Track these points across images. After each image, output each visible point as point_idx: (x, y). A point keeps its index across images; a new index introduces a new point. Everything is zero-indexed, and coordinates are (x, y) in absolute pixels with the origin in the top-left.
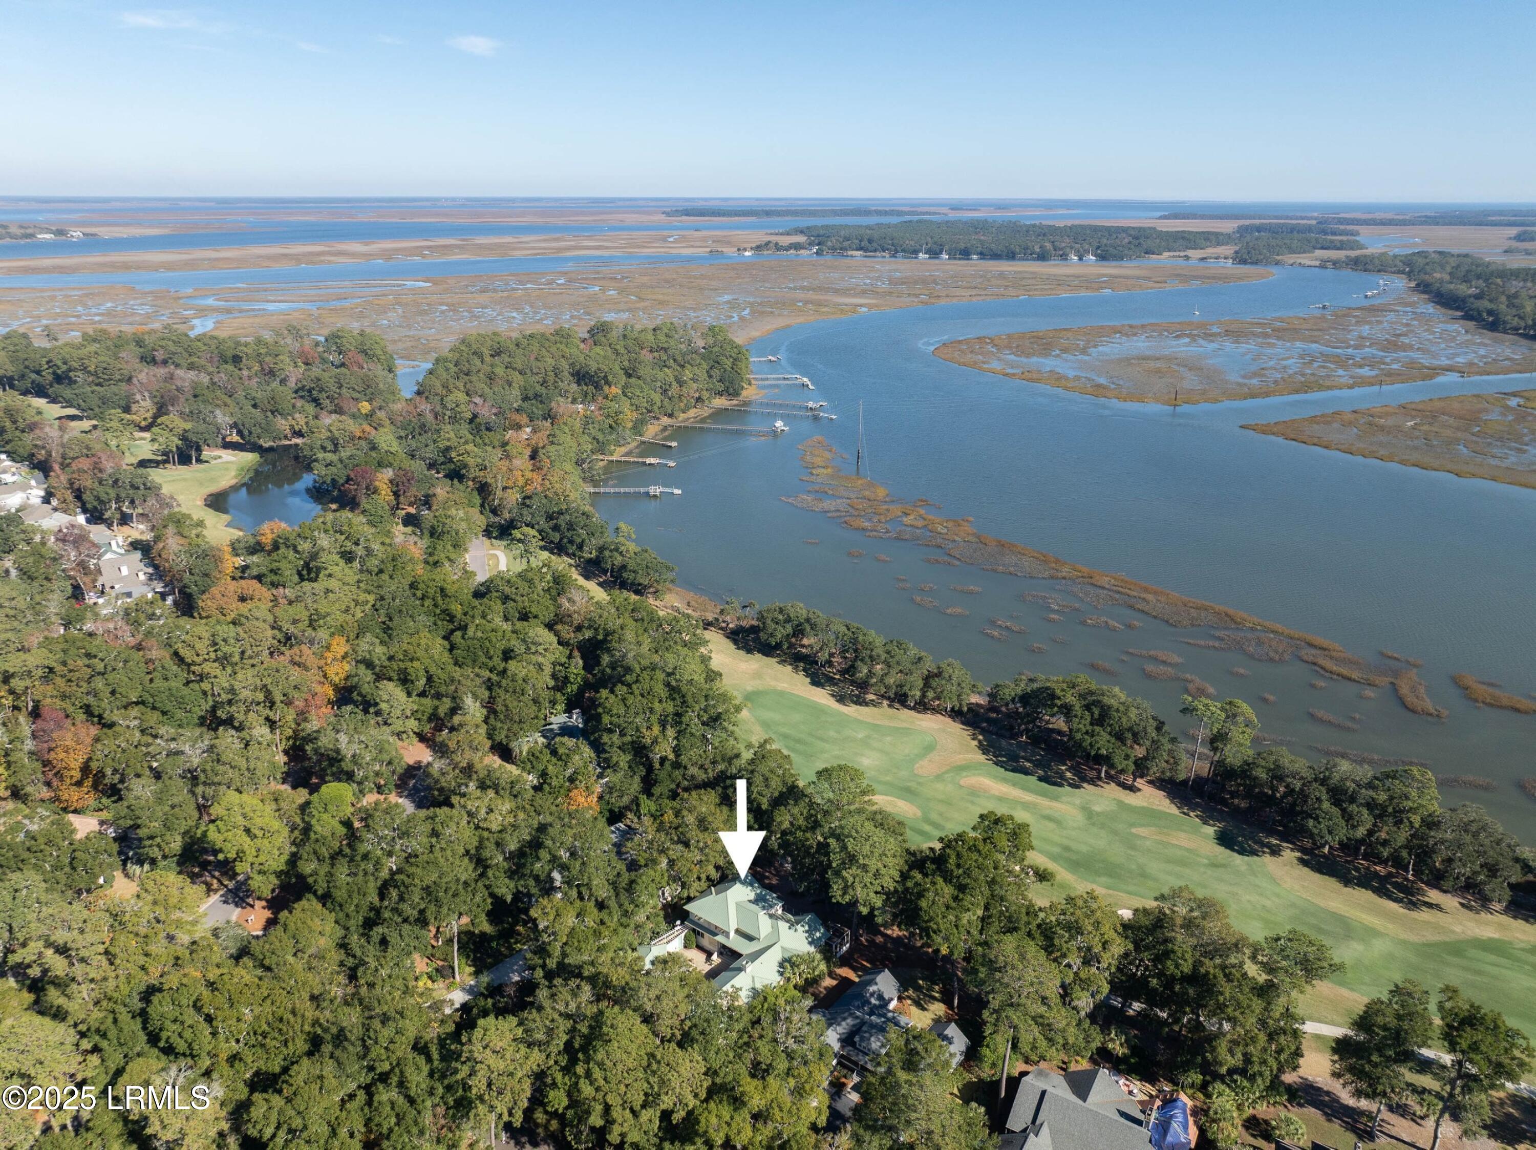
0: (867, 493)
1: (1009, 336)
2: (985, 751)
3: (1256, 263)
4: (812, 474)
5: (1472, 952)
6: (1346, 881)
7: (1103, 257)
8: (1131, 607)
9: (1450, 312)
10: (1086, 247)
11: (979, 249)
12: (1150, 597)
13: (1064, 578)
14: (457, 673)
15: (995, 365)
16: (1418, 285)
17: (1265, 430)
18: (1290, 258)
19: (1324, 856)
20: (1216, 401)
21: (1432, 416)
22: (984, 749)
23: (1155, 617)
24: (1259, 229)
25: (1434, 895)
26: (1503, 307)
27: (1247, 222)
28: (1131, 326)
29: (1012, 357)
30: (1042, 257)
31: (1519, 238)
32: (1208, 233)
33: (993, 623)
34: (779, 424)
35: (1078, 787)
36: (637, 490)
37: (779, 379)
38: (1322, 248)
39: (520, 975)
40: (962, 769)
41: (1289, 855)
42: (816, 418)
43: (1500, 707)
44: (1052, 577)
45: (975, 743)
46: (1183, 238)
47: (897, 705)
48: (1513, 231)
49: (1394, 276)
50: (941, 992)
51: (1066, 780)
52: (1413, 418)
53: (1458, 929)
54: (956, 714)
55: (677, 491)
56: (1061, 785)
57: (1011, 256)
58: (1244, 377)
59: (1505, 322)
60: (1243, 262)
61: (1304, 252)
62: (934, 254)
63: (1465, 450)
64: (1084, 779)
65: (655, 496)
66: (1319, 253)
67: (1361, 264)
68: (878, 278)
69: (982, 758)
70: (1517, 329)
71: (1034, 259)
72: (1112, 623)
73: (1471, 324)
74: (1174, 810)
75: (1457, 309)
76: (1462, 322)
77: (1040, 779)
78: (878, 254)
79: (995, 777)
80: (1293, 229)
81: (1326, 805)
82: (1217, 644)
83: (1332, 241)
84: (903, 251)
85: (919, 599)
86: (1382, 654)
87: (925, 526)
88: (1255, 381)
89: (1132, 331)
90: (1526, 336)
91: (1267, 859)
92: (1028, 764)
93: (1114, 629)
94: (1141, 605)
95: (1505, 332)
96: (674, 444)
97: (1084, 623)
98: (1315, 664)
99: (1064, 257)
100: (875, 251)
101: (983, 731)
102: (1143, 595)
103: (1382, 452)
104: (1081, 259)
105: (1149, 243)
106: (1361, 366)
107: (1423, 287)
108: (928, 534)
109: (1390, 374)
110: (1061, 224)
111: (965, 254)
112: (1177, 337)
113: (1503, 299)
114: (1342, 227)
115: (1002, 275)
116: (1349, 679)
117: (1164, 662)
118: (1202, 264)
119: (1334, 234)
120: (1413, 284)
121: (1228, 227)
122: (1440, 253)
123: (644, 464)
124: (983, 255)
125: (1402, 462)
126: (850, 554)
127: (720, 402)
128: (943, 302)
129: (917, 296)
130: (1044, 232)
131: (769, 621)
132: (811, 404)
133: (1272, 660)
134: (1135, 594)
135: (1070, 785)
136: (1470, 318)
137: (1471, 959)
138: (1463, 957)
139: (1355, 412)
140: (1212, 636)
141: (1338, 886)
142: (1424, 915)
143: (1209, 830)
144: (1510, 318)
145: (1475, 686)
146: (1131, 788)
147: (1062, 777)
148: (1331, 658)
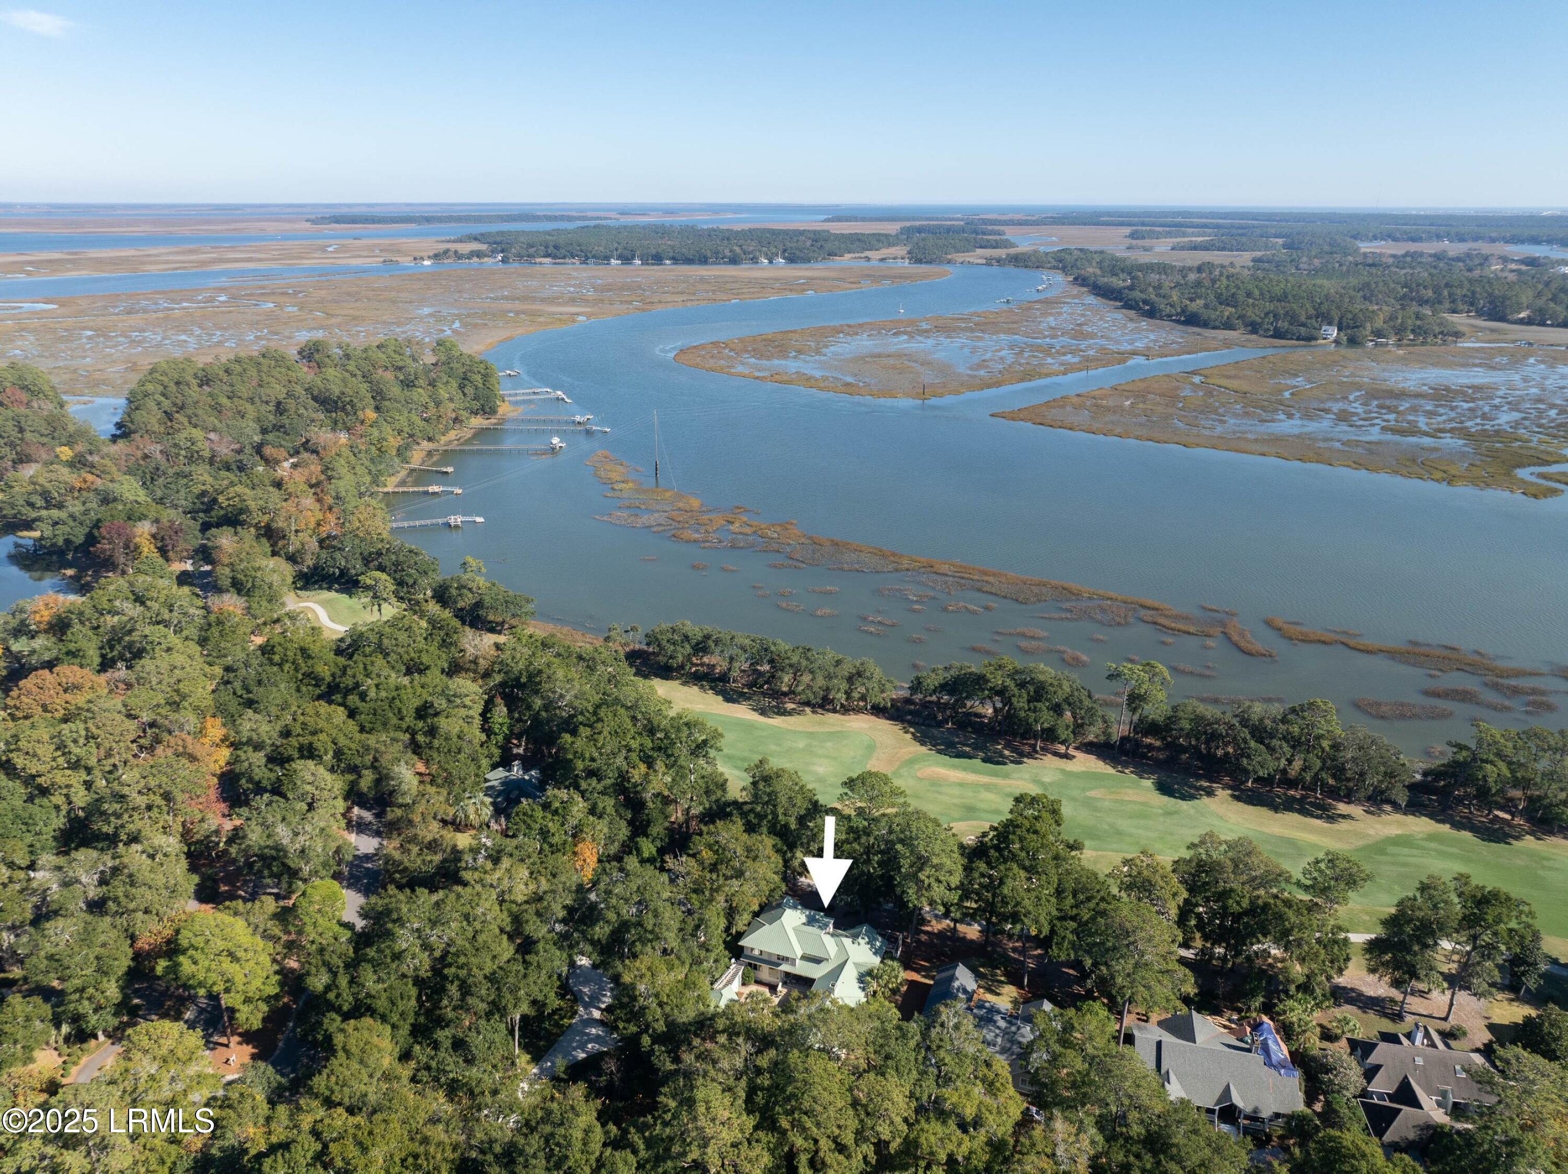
0: (681, 505)
1: (741, 340)
2: (923, 743)
3: (929, 262)
4: (613, 489)
5: (1391, 849)
6: (1276, 808)
7: (791, 260)
8: (979, 590)
9: (1111, 303)
10: (774, 250)
11: (671, 254)
12: (991, 579)
13: (908, 570)
14: (372, 740)
15: (740, 369)
16: (1076, 279)
17: (1013, 416)
18: (960, 257)
19: (1250, 790)
20: (958, 393)
21: (1141, 395)
22: (922, 740)
23: (1005, 597)
24: (920, 230)
25: (1342, 808)
26: (1153, 296)
27: (908, 224)
28: (849, 326)
29: (753, 360)
30: (734, 261)
31: (1133, 236)
32: (879, 235)
33: (864, 619)
34: (555, 440)
35: (1020, 763)
36: (434, 521)
37: (529, 394)
38: (981, 247)
39: (583, 1051)
40: (911, 762)
41: (1223, 794)
42: (588, 432)
43: (1311, 642)
44: (897, 570)
45: (909, 736)
46: (859, 240)
47: (820, 711)
48: (1127, 230)
49: (1052, 272)
50: (1004, 975)
51: (1007, 758)
52: (1128, 398)
53: (1372, 832)
54: (878, 711)
55: (480, 519)
56: (1005, 764)
57: (703, 260)
58: (971, 369)
59: (1161, 311)
60: (919, 261)
61: (968, 251)
62: (627, 259)
63: (1180, 424)
64: (1022, 754)
65: (457, 527)
66: (979, 251)
67: (1018, 260)
68: (580, 286)
69: (923, 749)
70: (1170, 316)
71: (725, 263)
72: (971, 607)
73: (1132, 313)
74: (1109, 770)
75: (1115, 299)
76: (1124, 311)
77: (985, 760)
78: (567, 260)
79: (945, 765)
80: (949, 230)
81: (1253, 744)
82: (1068, 615)
83: (988, 241)
84: (594, 257)
85: (784, 605)
86: (1204, 608)
87: (755, 532)
88: (982, 373)
89: (853, 330)
90: (1178, 322)
91: (1206, 800)
92: (967, 749)
93: (975, 613)
94: (987, 588)
95: (1161, 319)
96: (450, 469)
97: (945, 610)
98: (1155, 623)
99: (754, 260)
100: (564, 257)
101: (911, 724)
102: (986, 578)
103: (1118, 430)
104: (771, 262)
105: (828, 246)
106: (1064, 354)
107: (1080, 281)
108: (760, 540)
109: (1087, 359)
110: (738, 227)
111: (658, 259)
112: (895, 334)
113: (1151, 289)
114: (990, 228)
115: (702, 280)
116: (1189, 633)
117: (1033, 638)
118: (881, 264)
119: (984, 233)
120: (1071, 278)
121: (892, 228)
122: (1081, 250)
123: (427, 493)
124: (675, 260)
125: (1137, 438)
126: (694, 567)
127: (477, 422)
128: (659, 308)
129: (630, 302)
130: (728, 236)
131: (664, 643)
132: (578, 418)
133: (1119, 624)
134: (976, 577)
135: (1012, 762)
136: (1130, 307)
137: (1393, 855)
138: (1387, 854)
139: (1078, 395)
140: (1061, 609)
141: (1271, 813)
142: (1344, 825)
143: (1148, 783)
144: (1162, 306)
145: (1285, 626)
146: (1066, 756)
147: (1002, 756)
148: (1166, 616)
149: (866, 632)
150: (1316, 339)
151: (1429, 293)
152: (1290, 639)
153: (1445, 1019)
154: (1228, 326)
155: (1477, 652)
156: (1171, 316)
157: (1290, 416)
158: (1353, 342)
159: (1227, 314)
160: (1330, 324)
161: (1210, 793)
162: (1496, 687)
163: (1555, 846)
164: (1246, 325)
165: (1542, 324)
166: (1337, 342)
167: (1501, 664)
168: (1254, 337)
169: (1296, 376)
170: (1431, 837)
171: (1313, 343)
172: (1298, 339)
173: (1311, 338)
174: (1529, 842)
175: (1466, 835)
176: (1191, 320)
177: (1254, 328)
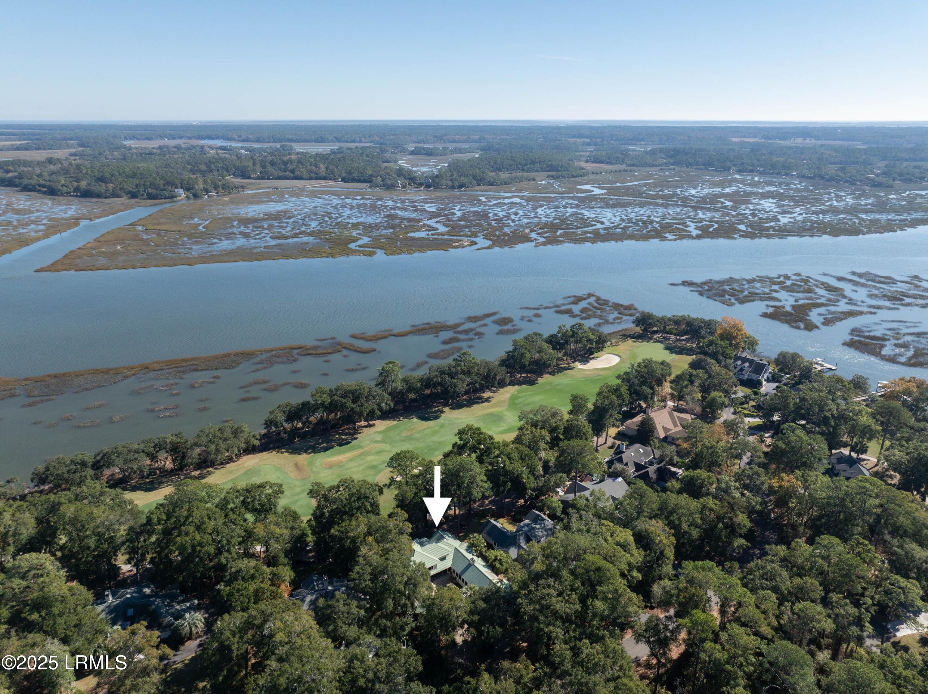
2: (299, 454)
5: (516, 401)
8: (197, 370)
13: (134, 375)
17: (54, 267)
21: (120, 242)
25: (486, 395)
26: (42, 182)
41: (446, 409)
51: (347, 439)
52: (114, 245)
53: (503, 399)
56: (350, 442)
59: (59, 190)
64: (353, 435)
69: (305, 455)
72: (206, 380)
74: (394, 422)
77: (341, 445)
79: (328, 457)
82: (260, 366)
86: (319, 340)
90: (76, 196)
91: (443, 415)
92: (325, 445)
94: (199, 367)
95: (62, 195)
98: (310, 354)
102: (191, 363)
103: (138, 264)
106: (27, 225)
109: (49, 226)
113: (36, 177)
117: (265, 382)
125: (156, 266)
131: (66, 475)
133: (294, 360)
134: (184, 364)
135: (352, 440)
136: (30, 190)
137: (520, 403)
138: (518, 404)
139: (79, 249)
140: (255, 364)
141: (468, 409)
142: (493, 401)
143: (415, 420)
144: (60, 187)
145: (363, 335)
146: (370, 426)
147: (344, 440)
148: (309, 349)
149: (165, 417)
150: (176, 197)
151: (203, 167)
152: (371, 340)
153: (605, 443)
154: (115, 195)
155: (436, 322)
156: (69, 193)
157: (220, 239)
158: (196, 196)
159: (111, 188)
160: (176, 188)
161: (442, 412)
162: (461, 332)
163: (547, 378)
164: (127, 194)
165: (268, 179)
166: (188, 198)
167: (449, 323)
168: (137, 200)
169: (192, 219)
170: (519, 392)
171: (175, 199)
172: (165, 198)
173: (172, 197)
174: (540, 380)
175: (525, 386)
176: (86, 194)
177: (134, 195)
